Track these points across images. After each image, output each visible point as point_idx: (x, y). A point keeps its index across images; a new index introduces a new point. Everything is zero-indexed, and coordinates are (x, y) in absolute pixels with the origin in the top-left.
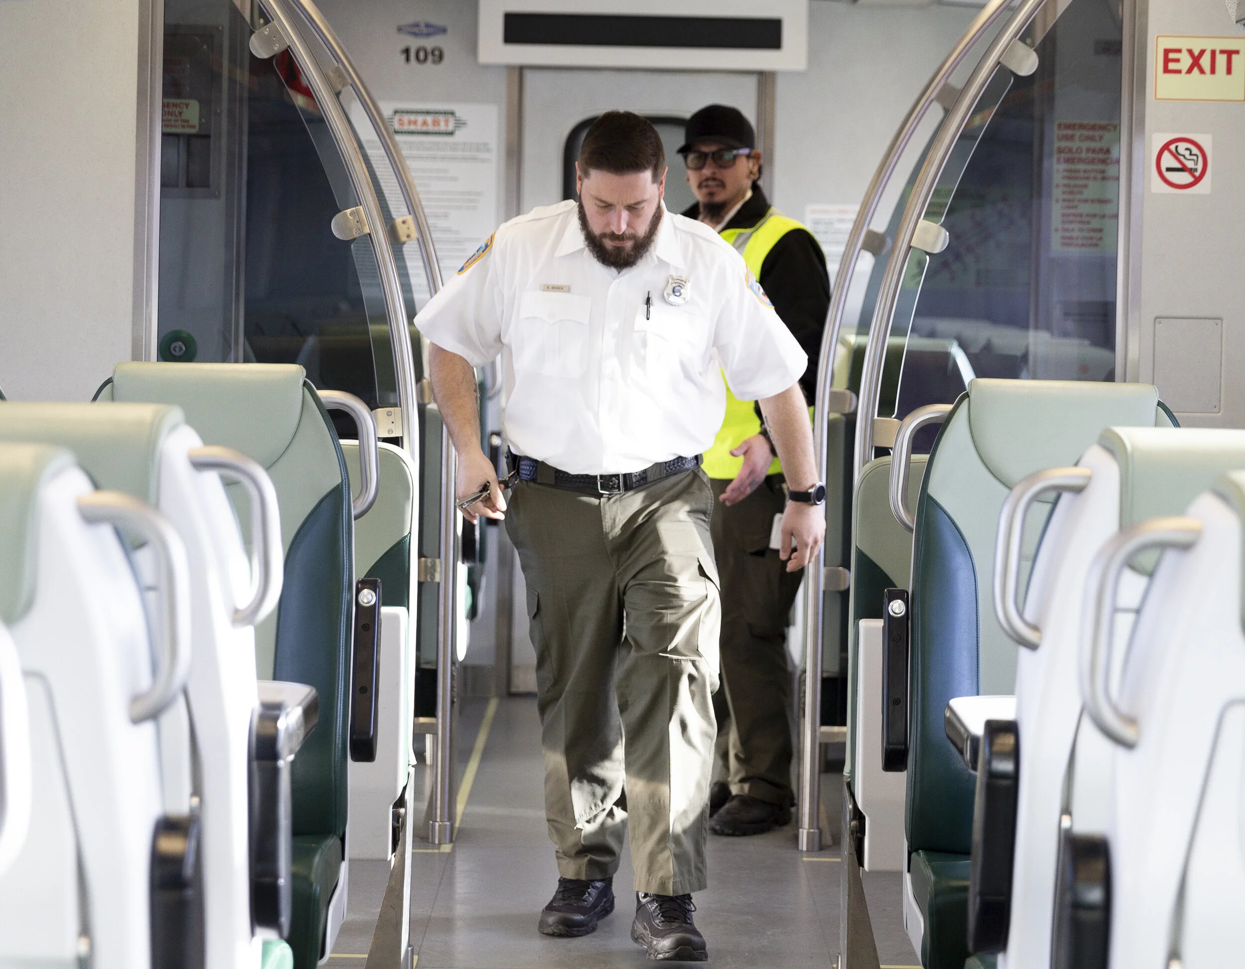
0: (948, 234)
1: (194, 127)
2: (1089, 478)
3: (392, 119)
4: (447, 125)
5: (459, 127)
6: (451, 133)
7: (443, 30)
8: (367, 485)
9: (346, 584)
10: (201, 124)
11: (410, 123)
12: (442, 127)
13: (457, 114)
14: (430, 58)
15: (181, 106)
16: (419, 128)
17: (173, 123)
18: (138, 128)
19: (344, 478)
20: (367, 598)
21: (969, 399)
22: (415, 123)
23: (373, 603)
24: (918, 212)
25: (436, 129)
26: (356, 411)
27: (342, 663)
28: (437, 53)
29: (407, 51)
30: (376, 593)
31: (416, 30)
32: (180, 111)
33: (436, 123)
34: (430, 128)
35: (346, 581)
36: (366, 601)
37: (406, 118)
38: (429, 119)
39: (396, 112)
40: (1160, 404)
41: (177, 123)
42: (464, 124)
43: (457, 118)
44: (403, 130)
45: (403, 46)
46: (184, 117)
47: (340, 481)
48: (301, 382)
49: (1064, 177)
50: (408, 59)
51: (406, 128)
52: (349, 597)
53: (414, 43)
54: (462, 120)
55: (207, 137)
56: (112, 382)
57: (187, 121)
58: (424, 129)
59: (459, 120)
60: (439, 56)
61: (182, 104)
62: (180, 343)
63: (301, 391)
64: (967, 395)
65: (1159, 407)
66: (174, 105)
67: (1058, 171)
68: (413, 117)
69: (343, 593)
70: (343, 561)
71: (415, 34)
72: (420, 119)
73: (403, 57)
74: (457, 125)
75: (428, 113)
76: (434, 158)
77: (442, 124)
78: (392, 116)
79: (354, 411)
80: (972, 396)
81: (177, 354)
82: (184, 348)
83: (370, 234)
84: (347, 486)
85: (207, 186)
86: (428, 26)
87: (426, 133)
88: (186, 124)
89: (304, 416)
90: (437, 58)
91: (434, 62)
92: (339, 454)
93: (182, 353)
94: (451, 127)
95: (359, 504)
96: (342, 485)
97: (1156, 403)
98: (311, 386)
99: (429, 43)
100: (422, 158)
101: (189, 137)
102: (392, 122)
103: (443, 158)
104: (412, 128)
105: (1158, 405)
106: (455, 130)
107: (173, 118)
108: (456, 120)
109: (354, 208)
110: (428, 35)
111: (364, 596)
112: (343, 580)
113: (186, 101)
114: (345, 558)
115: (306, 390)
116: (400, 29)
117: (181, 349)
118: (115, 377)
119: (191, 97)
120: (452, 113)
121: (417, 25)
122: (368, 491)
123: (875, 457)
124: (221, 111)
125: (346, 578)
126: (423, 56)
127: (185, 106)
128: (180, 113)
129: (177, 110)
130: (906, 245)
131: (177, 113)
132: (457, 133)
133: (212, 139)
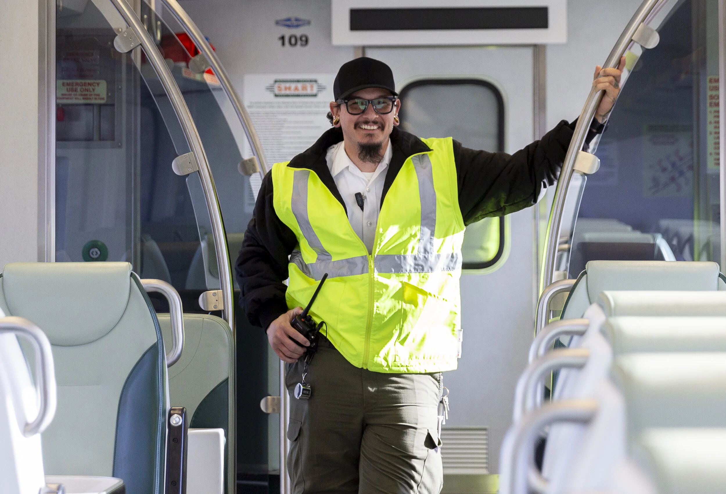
0: (599, 160)
1: (103, 99)
2: (588, 326)
3: (273, 86)
4: (312, 89)
5: (320, 91)
6: (315, 96)
7: (309, 23)
8: (176, 344)
9: (161, 411)
10: (108, 97)
11: (286, 89)
12: (309, 92)
13: (320, 82)
14: (299, 42)
15: (94, 84)
16: (292, 92)
17: (88, 97)
18: (39, 103)
19: (159, 338)
20: (176, 421)
21: (587, 275)
22: (289, 88)
23: (180, 423)
24: (578, 145)
25: (304, 92)
26: (168, 292)
27: (158, 465)
28: (304, 39)
29: (283, 38)
30: (182, 417)
31: (288, 23)
32: (94, 88)
33: (304, 88)
34: (301, 92)
35: (161, 409)
36: (174, 422)
37: (283, 85)
38: (299, 85)
39: (276, 81)
40: (720, 275)
41: (91, 97)
42: (325, 88)
43: (319, 85)
44: (280, 94)
45: (280, 35)
46: (96, 92)
47: (156, 341)
48: (129, 274)
49: (715, 116)
50: (283, 44)
51: (283, 92)
52: (163, 420)
53: (287, 32)
54: (323, 86)
55: (113, 105)
56: (2, 276)
57: (99, 95)
58: (296, 93)
59: (321, 86)
60: (305, 41)
61: (95, 83)
62: (96, 250)
63: (129, 280)
64: (586, 273)
65: (720, 278)
66: (89, 84)
67: (710, 112)
68: (288, 85)
69: (158, 417)
70: (159, 395)
71: (288, 26)
72: (293, 85)
73: (280, 42)
74: (320, 89)
75: (298, 81)
76: (303, 113)
77: (309, 89)
78: (273, 84)
79: (166, 293)
80: (588, 273)
81: (95, 256)
82: (99, 253)
83: (198, 171)
84: (161, 344)
85: (113, 139)
86: (297, 20)
87: (298, 96)
88: (97, 97)
89: (132, 297)
90: (304, 43)
91: (302, 45)
92: (155, 322)
93: (97, 256)
94: (315, 91)
95: (171, 356)
96: (158, 344)
97: (717, 275)
98: (135, 276)
99: (298, 32)
100: (294, 113)
101: (100, 106)
102: (273, 89)
103: (310, 113)
104: (288, 92)
105: (719, 276)
106: (318, 93)
107: (88, 93)
108: (318, 86)
109: (188, 154)
110: (297, 26)
111: (173, 419)
112: (159, 408)
113: (98, 81)
114: (160, 393)
115: (132, 279)
116: (277, 23)
117: (97, 253)
118: (4, 273)
119: (100, 79)
120: (316, 81)
121: (289, 20)
122: (177, 347)
123: (553, 317)
124: (122, 88)
125: (161, 407)
126: (294, 41)
127: (96, 85)
128: (94, 90)
129: (91, 88)
130: (570, 169)
131: (91, 90)
132: (320, 95)
133: (116, 106)
